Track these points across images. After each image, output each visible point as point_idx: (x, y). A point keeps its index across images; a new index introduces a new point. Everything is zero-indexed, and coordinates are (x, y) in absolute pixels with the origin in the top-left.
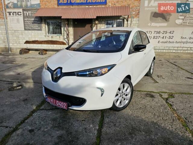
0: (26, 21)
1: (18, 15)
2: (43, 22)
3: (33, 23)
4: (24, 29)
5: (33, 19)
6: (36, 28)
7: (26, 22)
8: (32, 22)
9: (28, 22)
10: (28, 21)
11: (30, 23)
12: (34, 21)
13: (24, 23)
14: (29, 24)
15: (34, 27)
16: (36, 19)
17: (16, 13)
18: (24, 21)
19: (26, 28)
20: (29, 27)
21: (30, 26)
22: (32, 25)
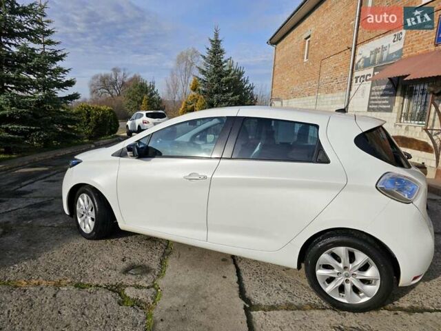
0: (373, 91)
1: (366, 80)
2: (399, 93)
3: (382, 95)
4: (366, 108)
5: (384, 87)
6: (384, 107)
7: (373, 93)
8: (381, 93)
9: (375, 93)
10: (376, 91)
11: (378, 96)
12: (385, 90)
13: (370, 96)
14: (376, 98)
15: (381, 104)
16: (389, 86)
17: (363, 76)
18: (371, 91)
19: (370, 106)
20: (375, 104)
21: (376, 102)
22: (379, 100)
